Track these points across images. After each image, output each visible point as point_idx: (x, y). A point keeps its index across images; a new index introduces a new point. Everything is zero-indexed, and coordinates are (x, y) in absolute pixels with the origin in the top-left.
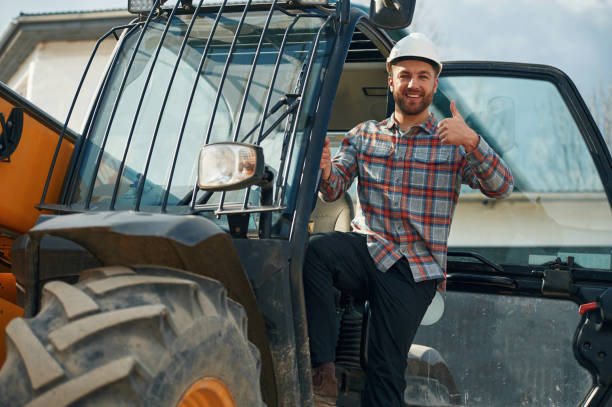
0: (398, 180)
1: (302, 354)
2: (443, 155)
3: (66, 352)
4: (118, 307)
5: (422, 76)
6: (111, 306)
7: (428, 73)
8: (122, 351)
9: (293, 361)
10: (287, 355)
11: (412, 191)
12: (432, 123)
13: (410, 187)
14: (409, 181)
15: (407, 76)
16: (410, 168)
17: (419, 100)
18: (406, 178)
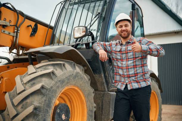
0: (125, 57)
1: (106, 76)
3: (26, 84)
4: (41, 71)
5: (126, 26)
7: (127, 24)
8: (39, 82)
9: (103, 77)
10: (101, 76)
11: (129, 60)
12: (132, 39)
13: (128, 59)
14: (128, 57)
15: (121, 26)
16: (127, 53)
17: (126, 33)
18: (127, 56)
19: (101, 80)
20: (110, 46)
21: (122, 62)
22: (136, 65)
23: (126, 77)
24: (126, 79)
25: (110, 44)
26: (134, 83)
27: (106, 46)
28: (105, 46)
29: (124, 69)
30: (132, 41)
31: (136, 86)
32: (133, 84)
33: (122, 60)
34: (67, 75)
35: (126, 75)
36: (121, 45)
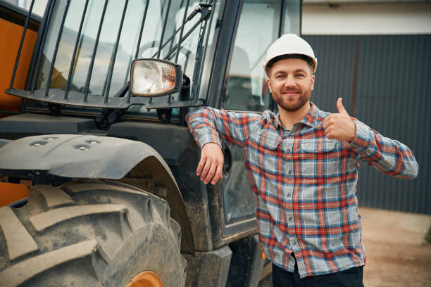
0: (290, 172)
1: (213, 206)
2: (329, 145)
5: (298, 74)
6: (50, 245)
7: (302, 71)
9: (206, 212)
10: (201, 209)
11: (304, 181)
12: (313, 115)
13: (301, 178)
14: (300, 172)
15: (283, 75)
16: (299, 160)
17: (296, 97)
18: (297, 169)
19: (199, 220)
20: (242, 125)
21: (279, 185)
22: (324, 202)
23: (292, 235)
24: (292, 239)
25: (241, 119)
26: (317, 257)
27: (229, 121)
28: (225, 123)
29: (288, 210)
30: (312, 122)
31: (322, 266)
32: (314, 260)
33: (280, 177)
34: (133, 248)
35: (291, 228)
36: (277, 130)
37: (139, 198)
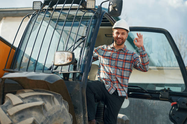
0: (114, 64)
1: (85, 117)
2: (128, 58)
4: (29, 102)
5: (123, 34)
6: (27, 102)
8: (30, 116)
10: (81, 117)
14: (117, 65)
15: (118, 33)
16: (118, 61)
22: (123, 76)
34: (56, 111)
37: (58, 95)
